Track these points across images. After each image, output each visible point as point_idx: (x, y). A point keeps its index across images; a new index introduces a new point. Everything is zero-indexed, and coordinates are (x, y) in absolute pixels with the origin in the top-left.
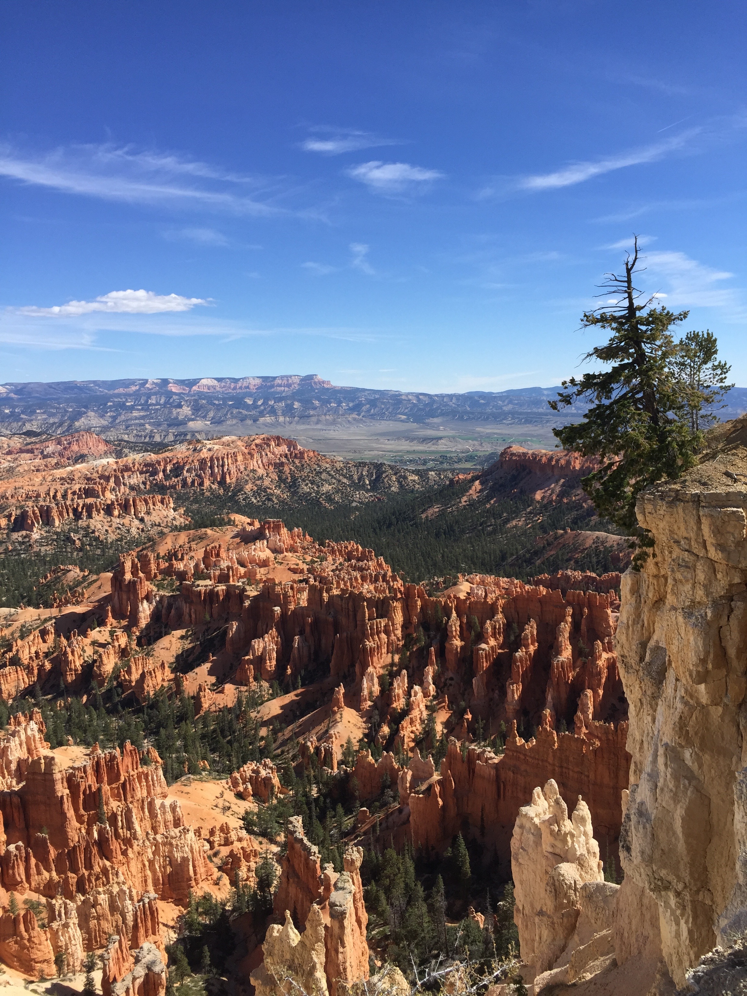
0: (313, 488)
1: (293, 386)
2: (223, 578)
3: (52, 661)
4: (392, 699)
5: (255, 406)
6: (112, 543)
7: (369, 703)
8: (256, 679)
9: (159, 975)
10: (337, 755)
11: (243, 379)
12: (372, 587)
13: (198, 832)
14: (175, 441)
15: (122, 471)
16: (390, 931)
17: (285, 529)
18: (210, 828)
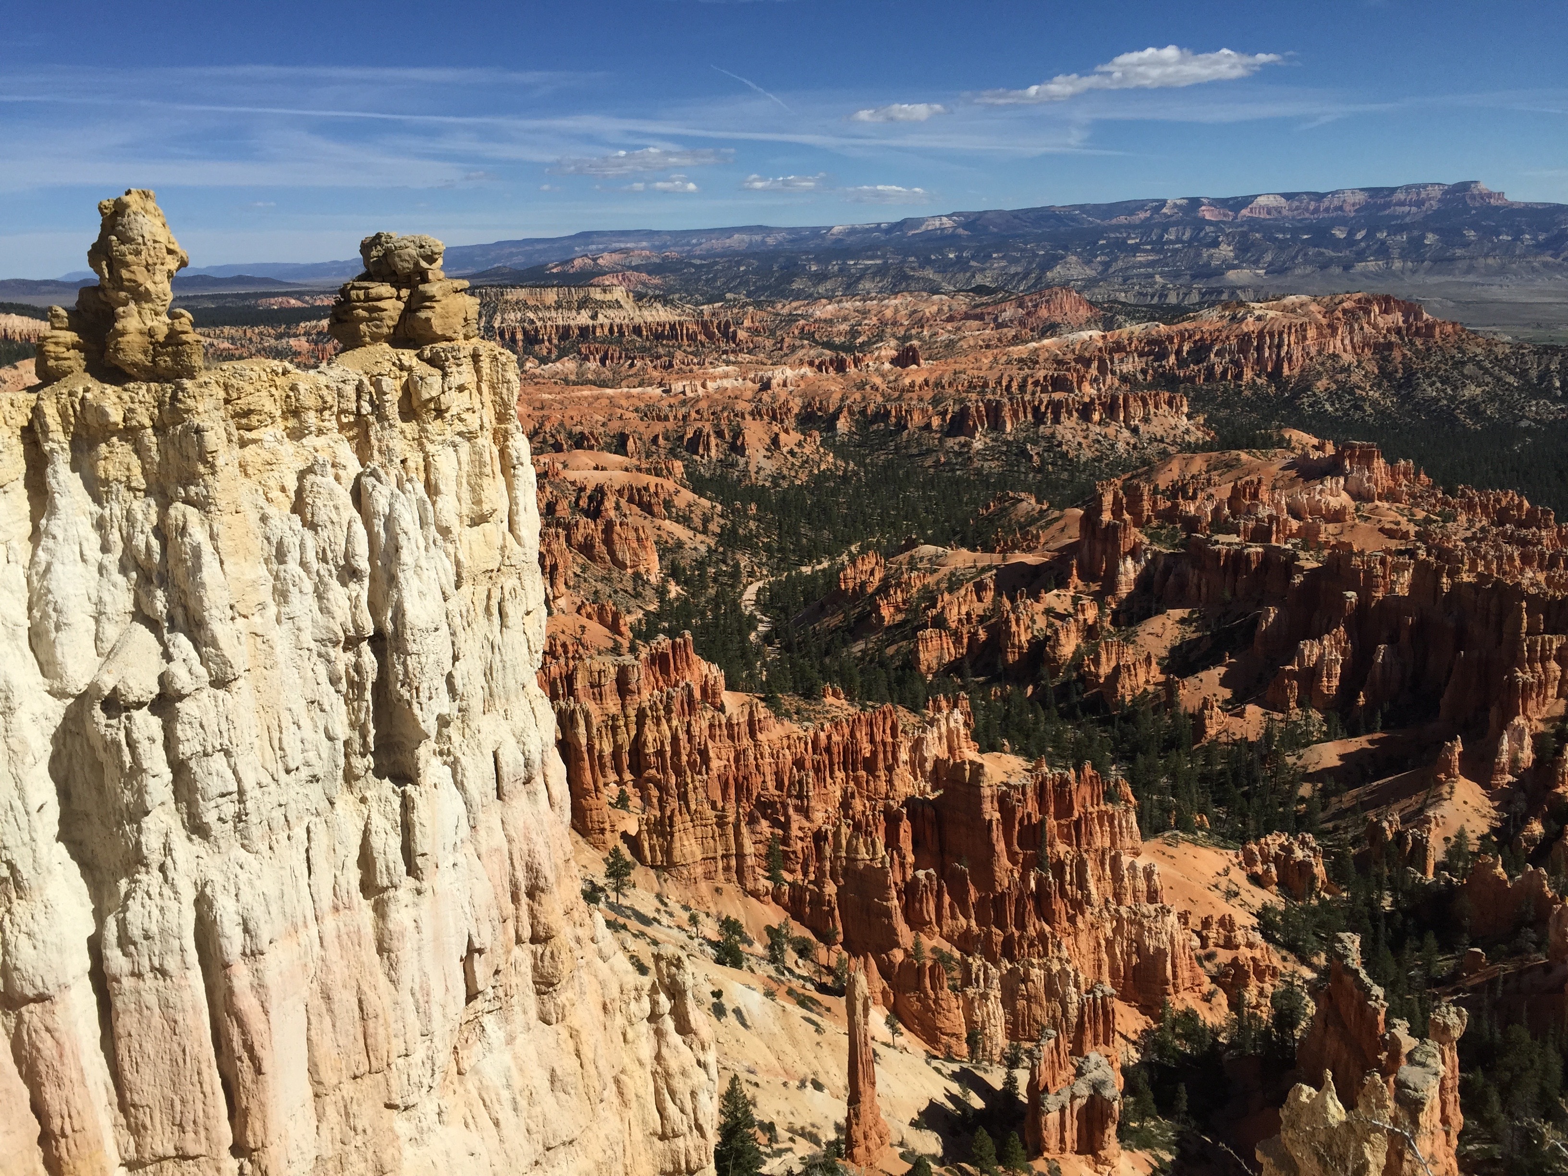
0: (1444, 391)
1: (1427, 205)
2: (1261, 534)
3: (987, 629)
4: (1556, 778)
5: (1350, 241)
6: (1085, 463)
7: (1509, 778)
8: (1300, 704)
9: (1110, 1103)
10: (1436, 852)
11: (1333, 193)
12: (1541, 577)
13: (1184, 917)
14: (1201, 305)
15: (1111, 351)
16: (1502, 1154)
17: (1382, 461)
18: (1204, 916)
